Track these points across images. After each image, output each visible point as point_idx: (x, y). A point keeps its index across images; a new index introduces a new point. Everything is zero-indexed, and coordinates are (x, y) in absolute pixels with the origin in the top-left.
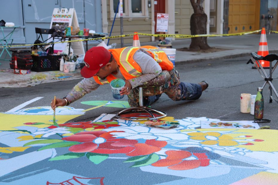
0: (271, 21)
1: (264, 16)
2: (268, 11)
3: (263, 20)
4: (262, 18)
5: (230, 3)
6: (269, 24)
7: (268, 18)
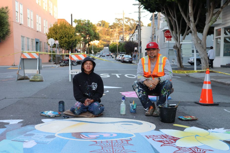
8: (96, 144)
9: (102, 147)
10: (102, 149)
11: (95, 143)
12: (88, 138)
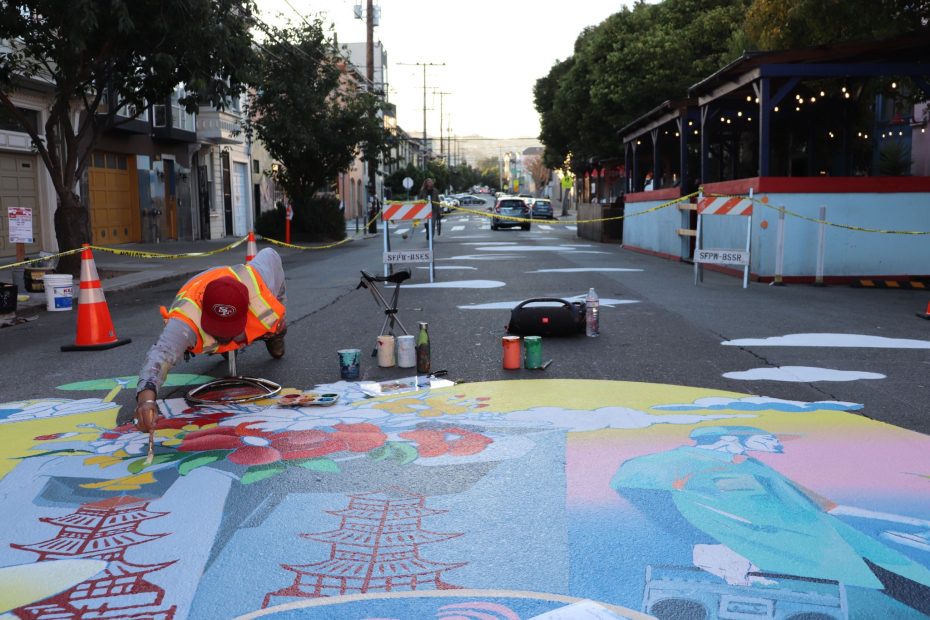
0: (158, 221)
1: (146, 210)
2: (152, 202)
3: (146, 218)
4: (144, 214)
5: (91, 188)
6: (155, 225)
7: (153, 214)
8: (438, 573)
9: (416, 557)
10: (415, 544)
11: (444, 578)
12: (478, 611)
